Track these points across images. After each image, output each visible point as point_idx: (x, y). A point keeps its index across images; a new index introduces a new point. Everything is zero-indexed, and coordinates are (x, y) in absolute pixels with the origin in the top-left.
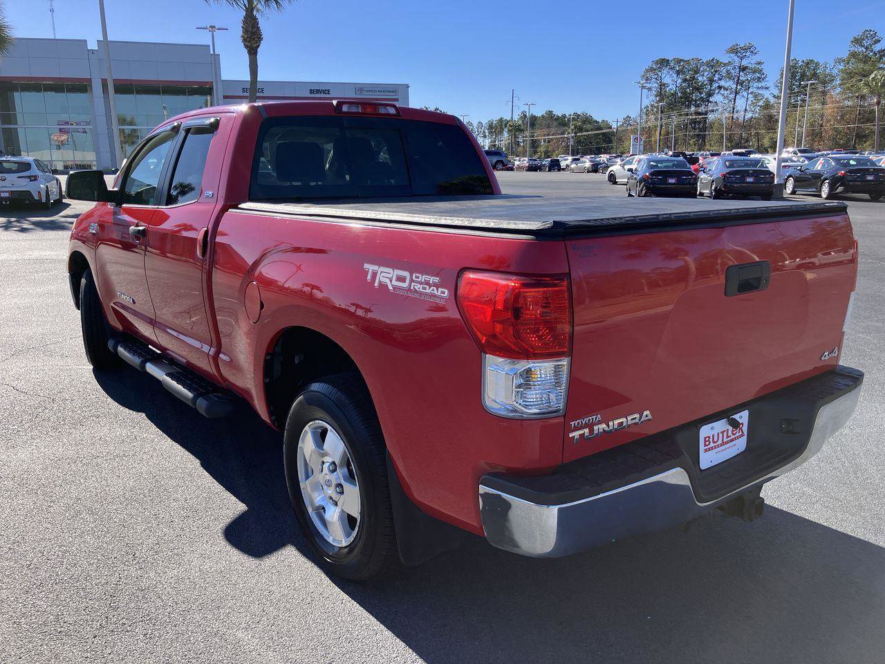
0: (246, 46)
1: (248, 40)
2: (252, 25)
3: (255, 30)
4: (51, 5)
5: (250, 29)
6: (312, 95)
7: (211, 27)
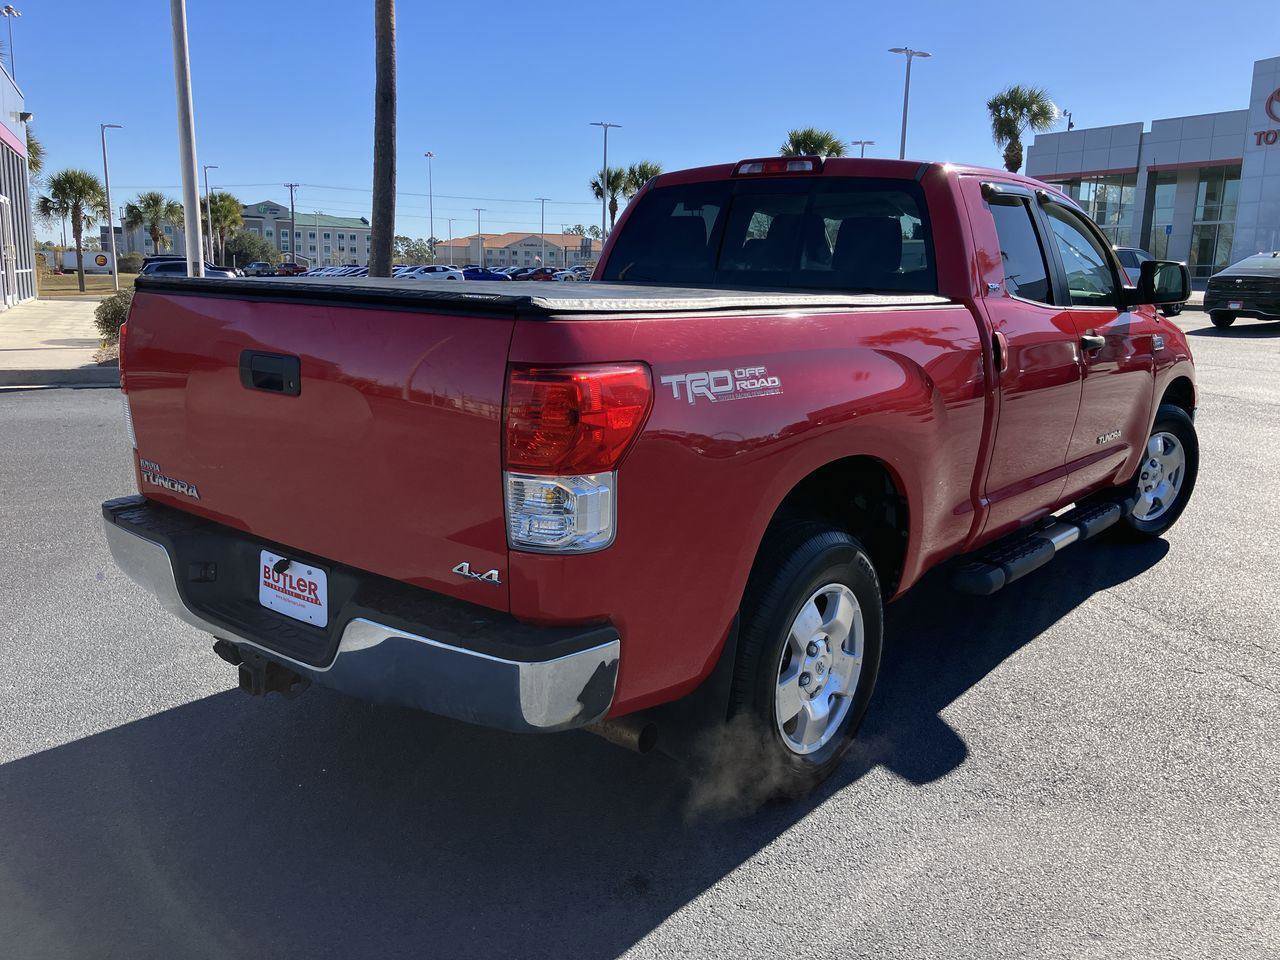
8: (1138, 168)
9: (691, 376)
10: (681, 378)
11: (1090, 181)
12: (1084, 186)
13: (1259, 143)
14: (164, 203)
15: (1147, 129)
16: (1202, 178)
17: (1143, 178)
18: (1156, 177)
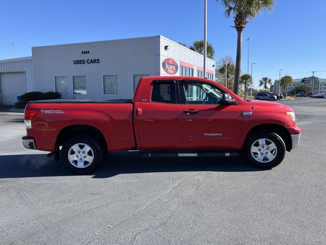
9: (46, 111)
10: (44, 111)
14: (268, 79)
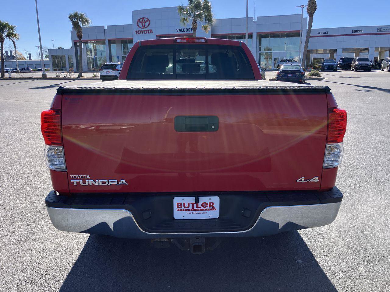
0: (308, 13)
1: (309, 10)
2: (313, 3)
3: (313, 5)
4: (255, 4)
5: (311, 5)
6: (353, 33)
7: (302, 5)
8: (105, 39)
11: (91, 42)
12: (89, 44)
13: (137, 34)
15: (106, 28)
16: (122, 43)
17: (107, 42)
18: (111, 42)
